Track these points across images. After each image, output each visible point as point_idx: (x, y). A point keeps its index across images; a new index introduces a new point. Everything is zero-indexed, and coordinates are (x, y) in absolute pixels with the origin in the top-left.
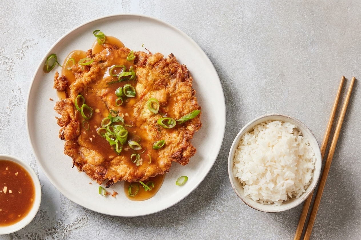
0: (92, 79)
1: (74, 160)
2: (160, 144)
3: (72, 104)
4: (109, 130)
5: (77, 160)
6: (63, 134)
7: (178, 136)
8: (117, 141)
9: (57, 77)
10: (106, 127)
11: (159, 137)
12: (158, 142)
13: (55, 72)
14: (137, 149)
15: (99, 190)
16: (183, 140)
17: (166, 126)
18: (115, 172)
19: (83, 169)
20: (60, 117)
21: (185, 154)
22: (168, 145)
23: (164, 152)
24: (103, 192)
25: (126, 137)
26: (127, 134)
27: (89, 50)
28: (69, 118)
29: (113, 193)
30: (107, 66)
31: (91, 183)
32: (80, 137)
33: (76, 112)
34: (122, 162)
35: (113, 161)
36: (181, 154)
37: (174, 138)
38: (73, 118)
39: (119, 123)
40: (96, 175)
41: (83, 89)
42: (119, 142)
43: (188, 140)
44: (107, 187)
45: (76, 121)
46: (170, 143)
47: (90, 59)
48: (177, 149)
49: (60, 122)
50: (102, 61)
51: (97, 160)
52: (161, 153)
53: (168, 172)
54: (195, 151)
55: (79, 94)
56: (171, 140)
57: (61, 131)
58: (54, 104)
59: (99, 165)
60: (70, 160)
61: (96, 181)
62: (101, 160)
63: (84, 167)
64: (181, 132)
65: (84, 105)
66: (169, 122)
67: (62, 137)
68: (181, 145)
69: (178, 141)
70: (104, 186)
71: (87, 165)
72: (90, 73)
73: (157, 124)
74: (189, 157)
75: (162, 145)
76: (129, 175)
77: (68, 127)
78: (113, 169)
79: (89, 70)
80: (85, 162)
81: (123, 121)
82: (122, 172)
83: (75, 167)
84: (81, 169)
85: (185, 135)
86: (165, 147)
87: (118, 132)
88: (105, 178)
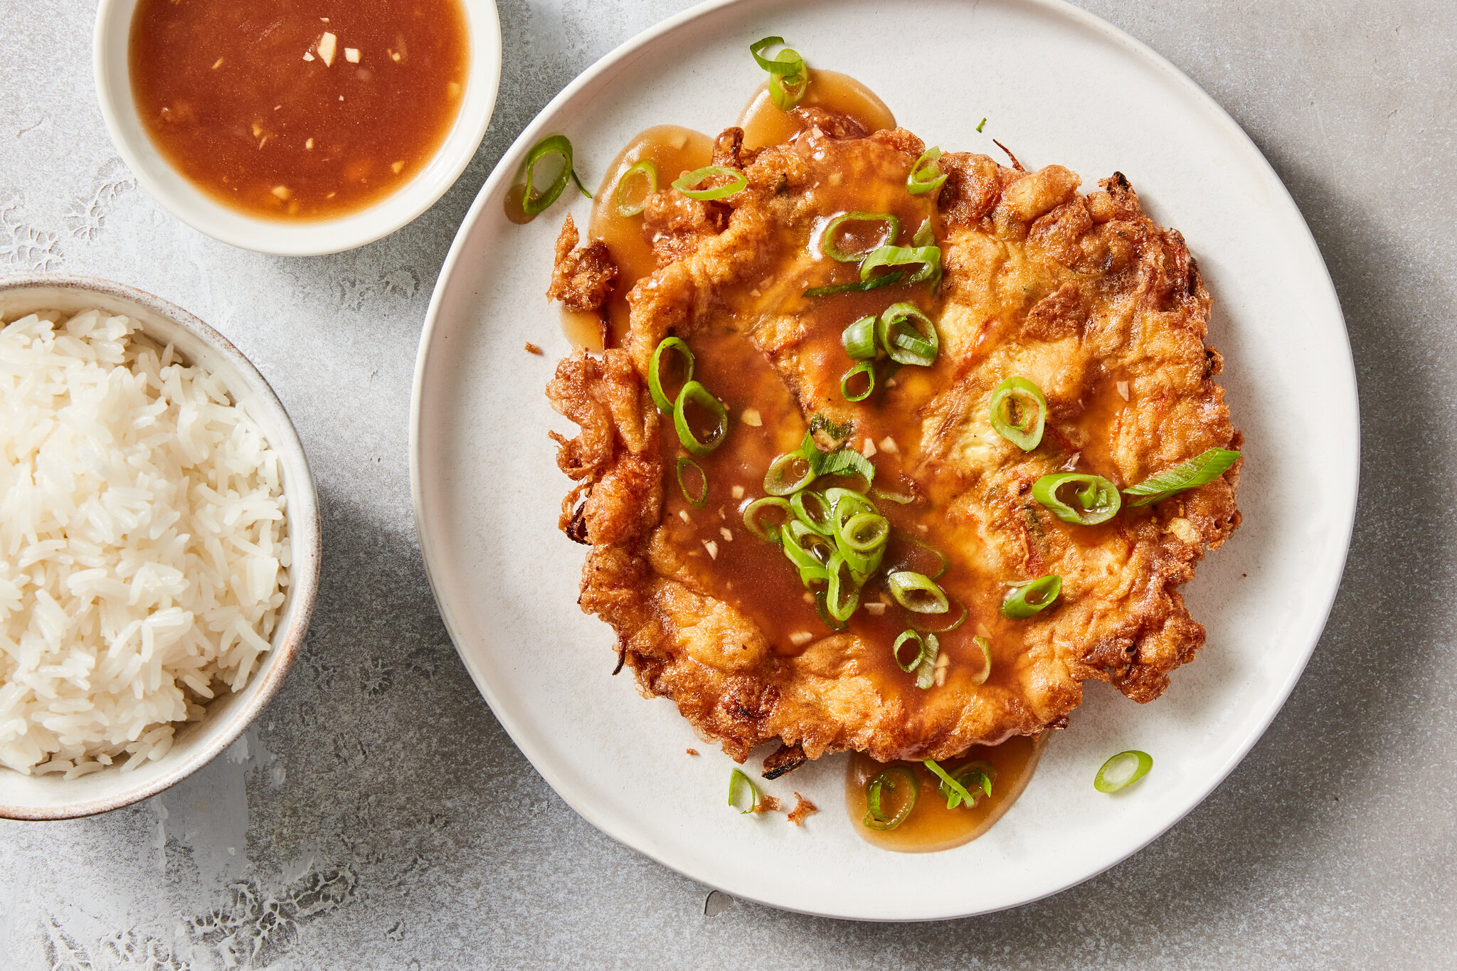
0: (737, 268)
1: (624, 639)
2: (1034, 596)
3: (636, 380)
4: (802, 512)
5: (643, 640)
6: (580, 511)
7: (1124, 562)
8: (834, 565)
9: (570, 246)
10: (788, 497)
11: (1034, 561)
12: (1031, 583)
13: (560, 222)
14: (928, 609)
15: (733, 784)
16: (1146, 580)
17: (1070, 514)
18: (814, 709)
19: (661, 684)
20: (572, 431)
21: (1150, 650)
22: (1075, 602)
23: (1052, 633)
24: (750, 799)
25: (880, 545)
26: (881, 536)
27: (726, 134)
28: (617, 446)
29: (793, 805)
30: (812, 213)
31: (692, 752)
32: (660, 534)
33: (649, 419)
34: (851, 665)
35: (804, 659)
36: (1134, 649)
37: (1104, 574)
38: (635, 446)
39: (851, 480)
40: (723, 717)
41: (690, 309)
42: (845, 573)
43: (1169, 587)
44: (769, 776)
45: (645, 456)
46: (1087, 593)
47: (731, 171)
48: (1115, 624)
49: (571, 460)
50: (789, 188)
51: (729, 649)
52: (1036, 635)
53: (1064, 726)
54: (1200, 637)
55: (671, 332)
56: (1091, 579)
57: (574, 497)
58: (546, 370)
59: (740, 671)
60: (605, 637)
61: (719, 743)
62: (754, 649)
63: (670, 672)
64: (1141, 547)
65: (690, 387)
66: (1087, 495)
67: (576, 529)
68: (1139, 608)
69: (1124, 587)
70: (754, 770)
71: (683, 668)
72: (728, 237)
73: (1030, 498)
74: (1168, 663)
75: (1050, 599)
76: (883, 727)
77: (608, 481)
78: (806, 691)
79: (726, 226)
80: (673, 655)
81: (869, 472)
82: (847, 710)
83: (628, 671)
84: (652, 681)
85: (1157, 563)
86: (1059, 607)
87: (844, 522)
88: (766, 729)
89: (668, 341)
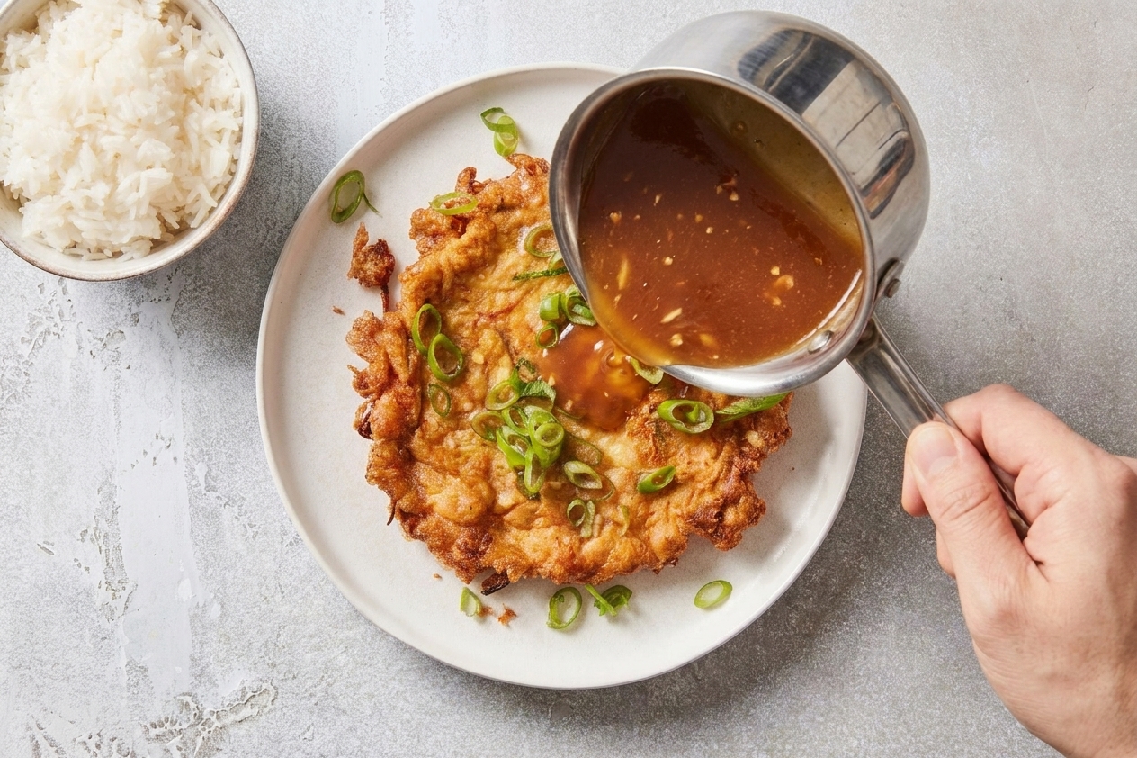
0: (470, 259)
1: (394, 502)
2: (657, 480)
3: (404, 332)
4: (511, 423)
5: (404, 503)
6: (367, 418)
7: (716, 458)
8: (529, 456)
9: (363, 243)
10: (500, 411)
11: (660, 456)
12: (655, 471)
13: (357, 226)
14: (591, 485)
15: (463, 597)
16: (729, 471)
17: (681, 426)
18: (518, 551)
19: (418, 531)
20: (363, 365)
21: (731, 516)
22: (685, 483)
23: (669, 503)
24: (474, 606)
25: (556, 446)
26: (560, 436)
27: (466, 171)
28: (391, 374)
29: (501, 612)
30: (520, 225)
31: (438, 577)
32: (418, 432)
33: (413, 358)
34: (539, 522)
35: (508, 517)
36: (720, 515)
37: (702, 466)
38: (403, 375)
39: (541, 399)
40: (456, 554)
41: (440, 285)
42: (536, 462)
43: (744, 476)
44: (487, 593)
45: (410, 383)
46: (692, 478)
47: (469, 196)
48: (708, 498)
49: (361, 384)
50: (503, 208)
51: (460, 509)
52: (658, 507)
53: (675, 564)
54: (762, 509)
55: (427, 301)
56: (693, 469)
57: (363, 408)
58: (346, 325)
59: (468, 524)
60: (382, 500)
61: (453, 571)
62: (477, 509)
63: (422, 524)
64: (726, 448)
65: (438, 337)
66: (692, 416)
67: (365, 430)
68: (725, 488)
69: (714, 475)
70: (475, 588)
71: (431, 521)
72: (465, 239)
73: (655, 415)
74: (739, 526)
75: (668, 481)
76: (558, 561)
77: (385, 399)
78: (513, 536)
79: (464, 231)
80: (426, 512)
81: (552, 396)
82: (535, 551)
83: (397, 522)
84: (412, 529)
85: (736, 459)
86: (674, 486)
87: (536, 428)
88: (483, 561)
89: (425, 307)
